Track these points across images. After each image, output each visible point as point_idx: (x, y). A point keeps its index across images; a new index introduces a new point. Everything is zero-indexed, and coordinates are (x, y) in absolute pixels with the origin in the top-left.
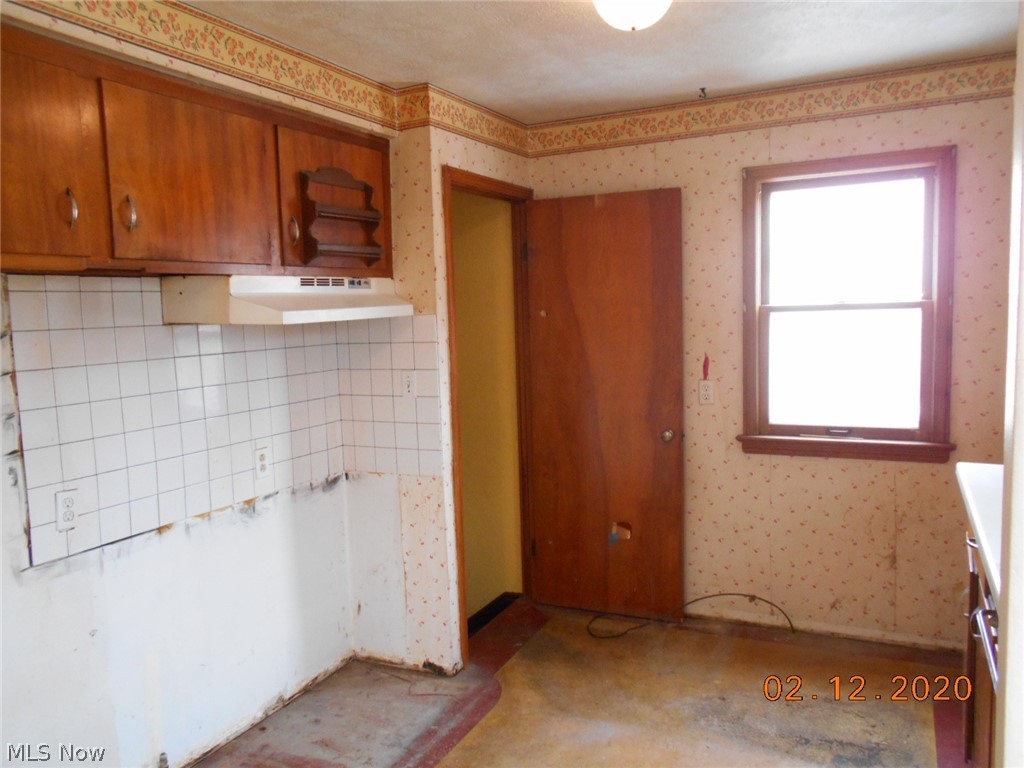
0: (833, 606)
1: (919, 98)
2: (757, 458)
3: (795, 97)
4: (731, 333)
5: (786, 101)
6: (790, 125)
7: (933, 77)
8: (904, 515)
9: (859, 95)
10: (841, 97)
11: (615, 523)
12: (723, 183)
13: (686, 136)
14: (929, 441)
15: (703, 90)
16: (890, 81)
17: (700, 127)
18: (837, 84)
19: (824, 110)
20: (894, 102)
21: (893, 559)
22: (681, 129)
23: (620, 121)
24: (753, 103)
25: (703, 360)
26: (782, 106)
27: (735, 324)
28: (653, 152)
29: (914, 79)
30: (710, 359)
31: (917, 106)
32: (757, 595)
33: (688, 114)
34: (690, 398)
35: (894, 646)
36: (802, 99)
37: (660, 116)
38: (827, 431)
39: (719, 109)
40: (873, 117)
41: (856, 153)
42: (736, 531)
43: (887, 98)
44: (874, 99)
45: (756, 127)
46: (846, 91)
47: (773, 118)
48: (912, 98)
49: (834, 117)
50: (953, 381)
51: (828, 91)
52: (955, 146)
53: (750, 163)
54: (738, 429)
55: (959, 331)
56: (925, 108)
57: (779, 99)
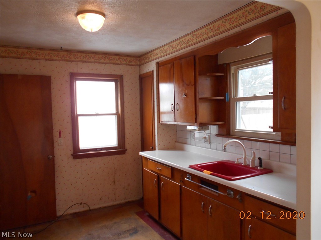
0: (100, 199)
1: (114, 62)
2: (78, 160)
3: (84, 55)
4: (68, 123)
5: (82, 55)
6: (83, 62)
7: (117, 57)
8: (116, 170)
9: (101, 58)
10: (96, 58)
11: (29, 192)
12: (63, 76)
13: (51, 60)
14: (120, 149)
15: (61, 47)
16: (108, 56)
17: (55, 58)
18: (95, 54)
19: (92, 60)
20: (109, 62)
21: (114, 182)
22: (49, 58)
23: (26, 50)
24: (72, 54)
25: (59, 132)
26: (81, 57)
27: (69, 120)
28: (39, 63)
29: (113, 57)
30: (61, 131)
31: (114, 64)
32: (82, 202)
33: (51, 53)
34: (55, 144)
35: (116, 205)
36: (86, 56)
37: (42, 52)
38: (96, 149)
39: (62, 53)
40: (104, 64)
41: (100, 73)
42: (72, 185)
43: (107, 61)
44: (104, 59)
45: (73, 61)
46: (97, 56)
47: (78, 60)
48: (113, 62)
49: (95, 63)
50: (125, 133)
51: (93, 55)
52: (122, 75)
53: (72, 71)
54: (72, 152)
55: (126, 121)
56: (116, 65)
57: (79, 54)
